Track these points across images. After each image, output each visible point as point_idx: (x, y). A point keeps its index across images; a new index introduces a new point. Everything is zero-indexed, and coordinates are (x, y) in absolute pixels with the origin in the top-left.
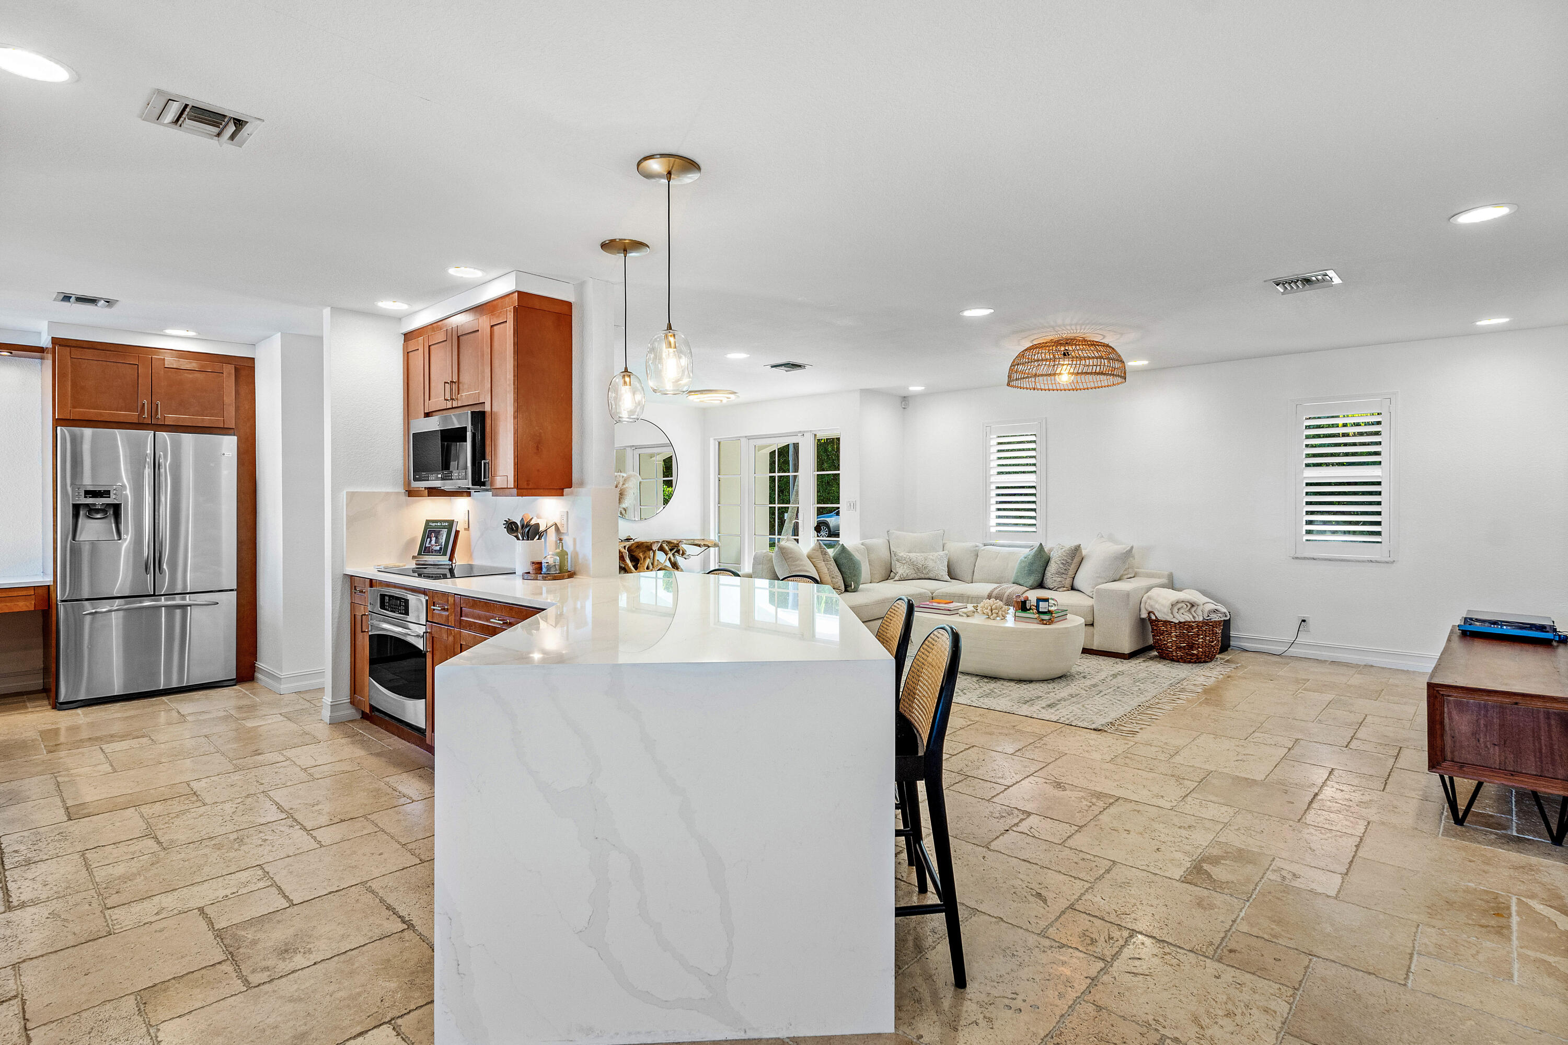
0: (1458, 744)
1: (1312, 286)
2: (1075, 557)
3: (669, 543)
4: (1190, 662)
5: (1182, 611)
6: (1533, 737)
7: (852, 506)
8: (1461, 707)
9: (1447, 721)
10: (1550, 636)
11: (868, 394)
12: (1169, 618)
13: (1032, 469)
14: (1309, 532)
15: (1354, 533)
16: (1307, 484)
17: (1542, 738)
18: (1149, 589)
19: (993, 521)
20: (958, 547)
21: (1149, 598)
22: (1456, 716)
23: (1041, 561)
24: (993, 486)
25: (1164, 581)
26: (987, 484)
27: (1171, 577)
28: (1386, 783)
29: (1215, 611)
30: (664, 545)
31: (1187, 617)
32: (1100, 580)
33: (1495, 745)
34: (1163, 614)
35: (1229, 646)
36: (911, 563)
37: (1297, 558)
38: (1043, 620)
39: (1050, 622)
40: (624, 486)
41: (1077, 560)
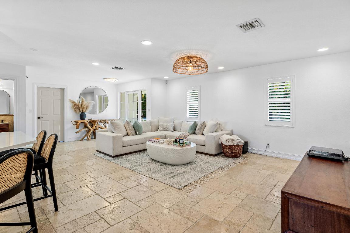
0: (295, 223)
1: (254, 29)
2: (204, 125)
3: (103, 120)
4: (232, 158)
5: (229, 142)
6: (331, 226)
7: (149, 110)
8: (296, 204)
9: (290, 210)
10: (341, 158)
11: (153, 79)
12: (226, 144)
13: (197, 100)
14: (270, 118)
15: (284, 118)
16: (269, 104)
17: (336, 227)
18: (223, 135)
19: (188, 114)
20: (177, 122)
21: (222, 138)
22: (294, 209)
23: (195, 126)
24: (188, 105)
25: (230, 132)
26: (186, 104)
27: (232, 131)
28: (273, 223)
29: (240, 142)
30: (102, 121)
31: (232, 144)
32: (209, 132)
33: (312, 226)
34: (224, 143)
35: (247, 151)
36: (163, 127)
37: (266, 126)
38: (180, 146)
39: (183, 146)
40: (89, 105)
41: (204, 126)
